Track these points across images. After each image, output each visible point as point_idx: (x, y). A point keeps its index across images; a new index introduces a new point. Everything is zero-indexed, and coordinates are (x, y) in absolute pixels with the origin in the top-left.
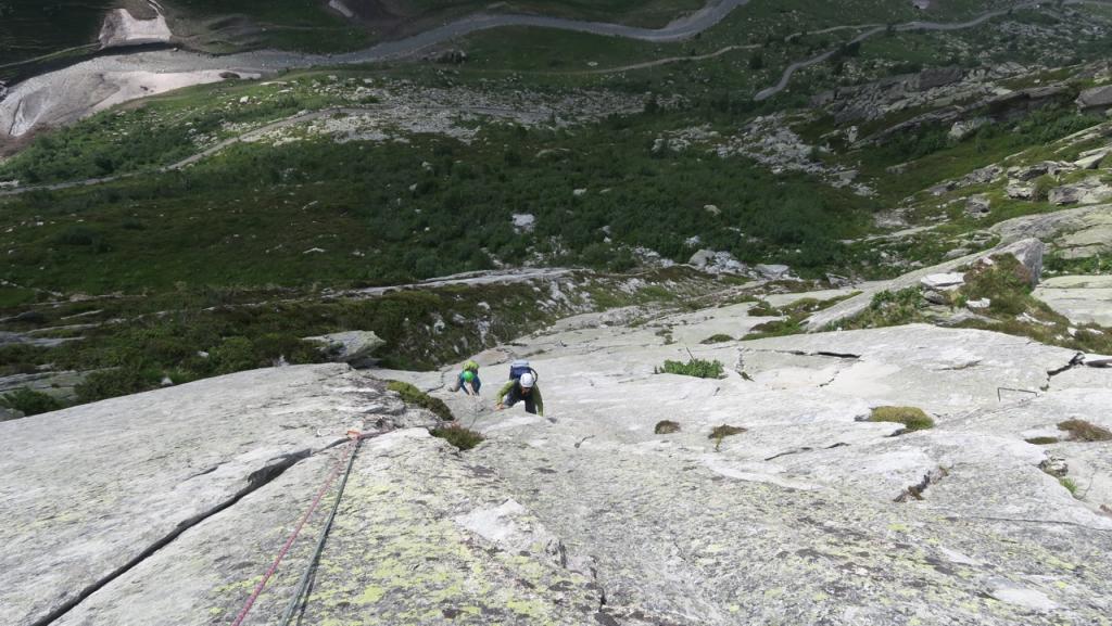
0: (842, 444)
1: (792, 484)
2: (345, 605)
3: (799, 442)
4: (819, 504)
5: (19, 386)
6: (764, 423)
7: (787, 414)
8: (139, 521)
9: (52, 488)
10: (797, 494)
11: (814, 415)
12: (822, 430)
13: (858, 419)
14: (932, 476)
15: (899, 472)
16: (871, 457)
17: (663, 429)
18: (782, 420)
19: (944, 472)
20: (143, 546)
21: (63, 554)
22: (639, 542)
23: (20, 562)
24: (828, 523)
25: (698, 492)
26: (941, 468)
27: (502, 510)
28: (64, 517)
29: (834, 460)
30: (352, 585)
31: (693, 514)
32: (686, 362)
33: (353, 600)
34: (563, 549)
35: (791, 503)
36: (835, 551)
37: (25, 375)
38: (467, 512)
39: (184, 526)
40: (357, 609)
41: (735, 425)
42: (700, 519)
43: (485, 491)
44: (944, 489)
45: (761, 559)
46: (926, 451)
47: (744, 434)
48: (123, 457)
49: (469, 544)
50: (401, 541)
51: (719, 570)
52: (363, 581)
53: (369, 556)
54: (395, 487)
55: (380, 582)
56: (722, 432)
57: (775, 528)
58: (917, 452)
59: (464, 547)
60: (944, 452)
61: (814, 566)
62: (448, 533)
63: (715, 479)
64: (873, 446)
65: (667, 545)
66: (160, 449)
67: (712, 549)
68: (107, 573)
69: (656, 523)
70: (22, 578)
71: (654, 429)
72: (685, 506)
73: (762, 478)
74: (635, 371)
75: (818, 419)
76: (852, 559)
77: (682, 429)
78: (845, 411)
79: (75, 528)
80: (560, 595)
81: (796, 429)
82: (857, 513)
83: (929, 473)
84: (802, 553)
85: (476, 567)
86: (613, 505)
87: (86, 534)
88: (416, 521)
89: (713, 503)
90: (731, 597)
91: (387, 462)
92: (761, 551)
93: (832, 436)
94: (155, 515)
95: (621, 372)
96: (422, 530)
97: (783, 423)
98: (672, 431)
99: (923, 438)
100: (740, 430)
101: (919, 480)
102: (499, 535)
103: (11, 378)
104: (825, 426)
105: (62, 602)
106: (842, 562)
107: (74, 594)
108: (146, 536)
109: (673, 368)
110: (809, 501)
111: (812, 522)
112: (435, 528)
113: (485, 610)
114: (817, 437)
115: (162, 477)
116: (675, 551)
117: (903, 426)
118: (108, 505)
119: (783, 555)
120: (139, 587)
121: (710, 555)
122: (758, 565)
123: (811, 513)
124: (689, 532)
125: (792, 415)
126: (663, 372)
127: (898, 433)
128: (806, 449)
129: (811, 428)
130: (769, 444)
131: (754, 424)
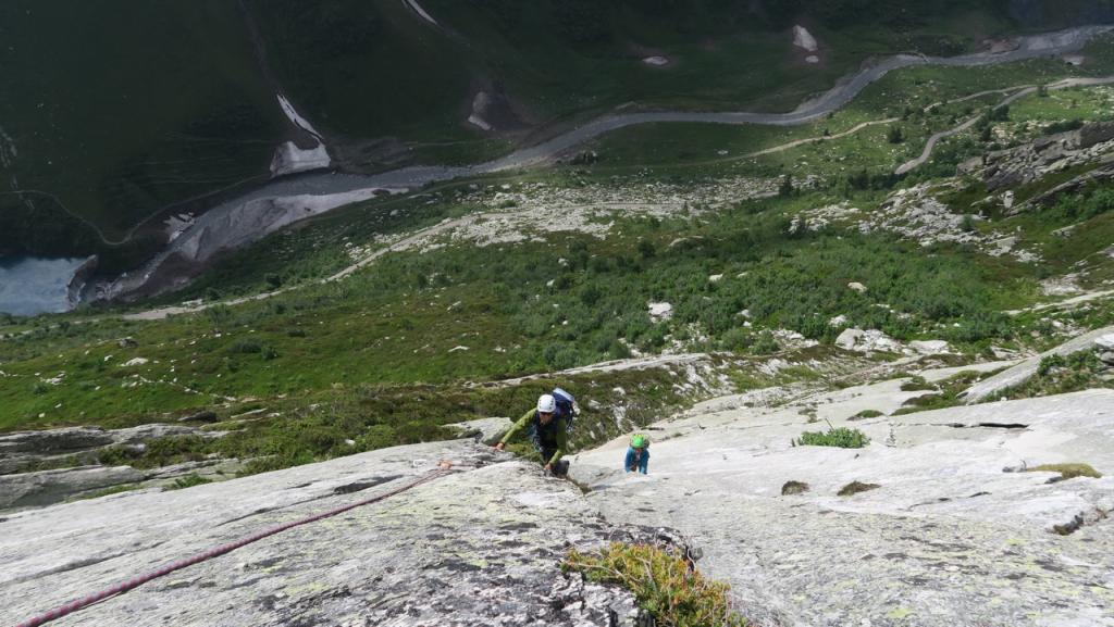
0: (985, 493)
1: (905, 514)
3: (936, 493)
4: (930, 527)
5: (189, 472)
6: (899, 479)
7: (928, 469)
10: (907, 521)
11: (955, 469)
12: (963, 482)
13: (1007, 470)
14: (1085, 518)
15: (1045, 513)
16: (1015, 502)
17: (790, 489)
18: (921, 475)
19: (1103, 515)
24: (935, 541)
25: (796, 520)
26: (1098, 510)
29: (972, 507)
31: (784, 534)
32: (825, 433)
35: (899, 527)
36: (930, 556)
37: (194, 463)
41: (868, 483)
42: (790, 537)
44: (1100, 530)
45: (843, 562)
46: (1081, 495)
47: (876, 490)
51: (794, 572)
56: (854, 488)
57: (870, 541)
58: (1071, 496)
60: (1102, 495)
61: (899, 565)
63: (822, 512)
64: (1021, 493)
65: (747, 556)
67: (791, 558)
69: (742, 541)
71: (781, 491)
72: (778, 529)
73: (874, 511)
74: (772, 445)
75: (960, 472)
76: (945, 560)
77: (811, 489)
78: (992, 463)
81: (935, 482)
82: (970, 534)
83: (1082, 513)
84: (890, 556)
89: (810, 526)
90: (800, 589)
92: (844, 556)
93: (973, 486)
95: (758, 447)
97: (920, 478)
98: (800, 491)
99: (1081, 484)
100: (873, 486)
101: (1067, 519)
103: (182, 466)
104: (967, 478)
106: (934, 562)
109: (810, 439)
110: (918, 525)
111: (915, 539)
114: (956, 489)
116: (754, 560)
117: (1059, 475)
119: (869, 557)
121: (790, 562)
122: (839, 566)
123: (919, 533)
124: (776, 547)
125: (933, 469)
126: (801, 444)
127: (1053, 481)
128: (943, 500)
129: (952, 481)
130: (902, 497)
131: (890, 481)
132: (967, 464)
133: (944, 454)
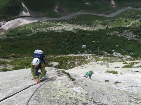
0: (139, 86)
1: (128, 91)
2: (54, 96)
3: (130, 85)
4: (133, 94)
6: (124, 82)
8: (23, 85)
9: (10, 81)
12: (135, 84)
17: (106, 81)
18: (128, 81)
20: (24, 88)
21: (12, 88)
22: (101, 97)
23: (7, 89)
24: (135, 98)
25: (111, 91)
27: (78, 88)
28: (12, 84)
30: (55, 94)
31: (110, 94)
32: (111, 71)
33: (55, 96)
34: (88, 94)
35: (128, 94)
36: (135, 101)
37: (5, 66)
38: (73, 88)
39: (30, 86)
40: (56, 97)
41: (119, 82)
42: (111, 95)
43: (76, 85)
45: (122, 101)
47: (121, 83)
48: (20, 77)
49: (73, 91)
50: (63, 90)
51: (114, 102)
52: (57, 94)
53: (58, 91)
54: (62, 83)
55: (59, 94)
56: (117, 83)
57: (125, 97)
59: (72, 92)
61: (131, 103)
62: (70, 90)
63: (115, 89)
65: (105, 98)
66: (25, 76)
67: (113, 99)
68: (19, 91)
69: (104, 94)
70: (8, 90)
72: (109, 92)
73: (123, 90)
74: (102, 72)
75: (134, 81)
76: (138, 103)
79: (14, 85)
80: (87, 99)
81: (130, 83)
82: (140, 96)
84: (129, 101)
85: (74, 94)
86: (97, 91)
87: (16, 86)
88: (65, 88)
89: (114, 92)
91: (60, 80)
92: (122, 100)
93: (137, 85)
94: (26, 84)
96: (66, 89)
102: (78, 91)
105: (13, 94)
106: (136, 103)
107: (15, 93)
108: (24, 87)
110: (131, 94)
111: (131, 97)
112: (68, 89)
113: (75, 99)
114: (134, 85)
115: (26, 80)
116: (107, 99)
118: (19, 83)
119: (126, 101)
120: (24, 93)
121: (113, 100)
122: (121, 102)
123: (132, 96)
124: (110, 96)
125: (130, 81)
126: (107, 72)
128: (132, 86)
129: (133, 83)
130: (125, 85)
131: (123, 82)
132: (135, 80)
133: (131, 78)
